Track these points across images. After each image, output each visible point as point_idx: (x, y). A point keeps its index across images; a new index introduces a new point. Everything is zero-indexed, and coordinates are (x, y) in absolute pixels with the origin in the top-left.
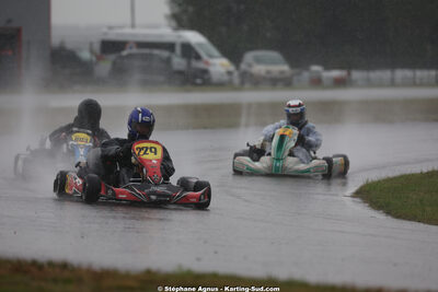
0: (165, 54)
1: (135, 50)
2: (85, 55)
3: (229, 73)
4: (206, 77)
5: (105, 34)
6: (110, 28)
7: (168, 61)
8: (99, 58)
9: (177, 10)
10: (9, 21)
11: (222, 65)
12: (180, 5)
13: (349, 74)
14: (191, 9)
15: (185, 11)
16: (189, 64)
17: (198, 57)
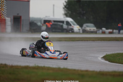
0: (61, 24)
1: (53, 23)
2: (39, 24)
3: (79, 30)
4: (73, 30)
5: (45, 18)
6: (46, 17)
7: (62, 26)
8: (43, 25)
9: (66, 12)
10: (18, 14)
11: (77, 27)
12: (67, 11)
13: (113, 31)
14: (70, 12)
15: (68, 13)
16: (68, 27)
17: (71, 25)
